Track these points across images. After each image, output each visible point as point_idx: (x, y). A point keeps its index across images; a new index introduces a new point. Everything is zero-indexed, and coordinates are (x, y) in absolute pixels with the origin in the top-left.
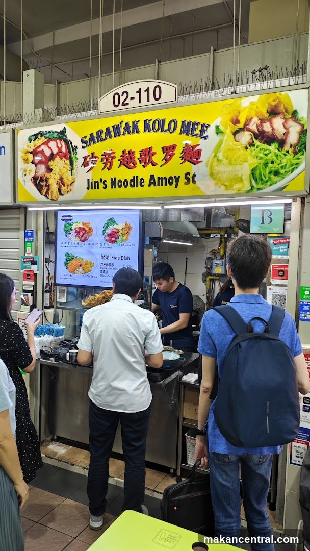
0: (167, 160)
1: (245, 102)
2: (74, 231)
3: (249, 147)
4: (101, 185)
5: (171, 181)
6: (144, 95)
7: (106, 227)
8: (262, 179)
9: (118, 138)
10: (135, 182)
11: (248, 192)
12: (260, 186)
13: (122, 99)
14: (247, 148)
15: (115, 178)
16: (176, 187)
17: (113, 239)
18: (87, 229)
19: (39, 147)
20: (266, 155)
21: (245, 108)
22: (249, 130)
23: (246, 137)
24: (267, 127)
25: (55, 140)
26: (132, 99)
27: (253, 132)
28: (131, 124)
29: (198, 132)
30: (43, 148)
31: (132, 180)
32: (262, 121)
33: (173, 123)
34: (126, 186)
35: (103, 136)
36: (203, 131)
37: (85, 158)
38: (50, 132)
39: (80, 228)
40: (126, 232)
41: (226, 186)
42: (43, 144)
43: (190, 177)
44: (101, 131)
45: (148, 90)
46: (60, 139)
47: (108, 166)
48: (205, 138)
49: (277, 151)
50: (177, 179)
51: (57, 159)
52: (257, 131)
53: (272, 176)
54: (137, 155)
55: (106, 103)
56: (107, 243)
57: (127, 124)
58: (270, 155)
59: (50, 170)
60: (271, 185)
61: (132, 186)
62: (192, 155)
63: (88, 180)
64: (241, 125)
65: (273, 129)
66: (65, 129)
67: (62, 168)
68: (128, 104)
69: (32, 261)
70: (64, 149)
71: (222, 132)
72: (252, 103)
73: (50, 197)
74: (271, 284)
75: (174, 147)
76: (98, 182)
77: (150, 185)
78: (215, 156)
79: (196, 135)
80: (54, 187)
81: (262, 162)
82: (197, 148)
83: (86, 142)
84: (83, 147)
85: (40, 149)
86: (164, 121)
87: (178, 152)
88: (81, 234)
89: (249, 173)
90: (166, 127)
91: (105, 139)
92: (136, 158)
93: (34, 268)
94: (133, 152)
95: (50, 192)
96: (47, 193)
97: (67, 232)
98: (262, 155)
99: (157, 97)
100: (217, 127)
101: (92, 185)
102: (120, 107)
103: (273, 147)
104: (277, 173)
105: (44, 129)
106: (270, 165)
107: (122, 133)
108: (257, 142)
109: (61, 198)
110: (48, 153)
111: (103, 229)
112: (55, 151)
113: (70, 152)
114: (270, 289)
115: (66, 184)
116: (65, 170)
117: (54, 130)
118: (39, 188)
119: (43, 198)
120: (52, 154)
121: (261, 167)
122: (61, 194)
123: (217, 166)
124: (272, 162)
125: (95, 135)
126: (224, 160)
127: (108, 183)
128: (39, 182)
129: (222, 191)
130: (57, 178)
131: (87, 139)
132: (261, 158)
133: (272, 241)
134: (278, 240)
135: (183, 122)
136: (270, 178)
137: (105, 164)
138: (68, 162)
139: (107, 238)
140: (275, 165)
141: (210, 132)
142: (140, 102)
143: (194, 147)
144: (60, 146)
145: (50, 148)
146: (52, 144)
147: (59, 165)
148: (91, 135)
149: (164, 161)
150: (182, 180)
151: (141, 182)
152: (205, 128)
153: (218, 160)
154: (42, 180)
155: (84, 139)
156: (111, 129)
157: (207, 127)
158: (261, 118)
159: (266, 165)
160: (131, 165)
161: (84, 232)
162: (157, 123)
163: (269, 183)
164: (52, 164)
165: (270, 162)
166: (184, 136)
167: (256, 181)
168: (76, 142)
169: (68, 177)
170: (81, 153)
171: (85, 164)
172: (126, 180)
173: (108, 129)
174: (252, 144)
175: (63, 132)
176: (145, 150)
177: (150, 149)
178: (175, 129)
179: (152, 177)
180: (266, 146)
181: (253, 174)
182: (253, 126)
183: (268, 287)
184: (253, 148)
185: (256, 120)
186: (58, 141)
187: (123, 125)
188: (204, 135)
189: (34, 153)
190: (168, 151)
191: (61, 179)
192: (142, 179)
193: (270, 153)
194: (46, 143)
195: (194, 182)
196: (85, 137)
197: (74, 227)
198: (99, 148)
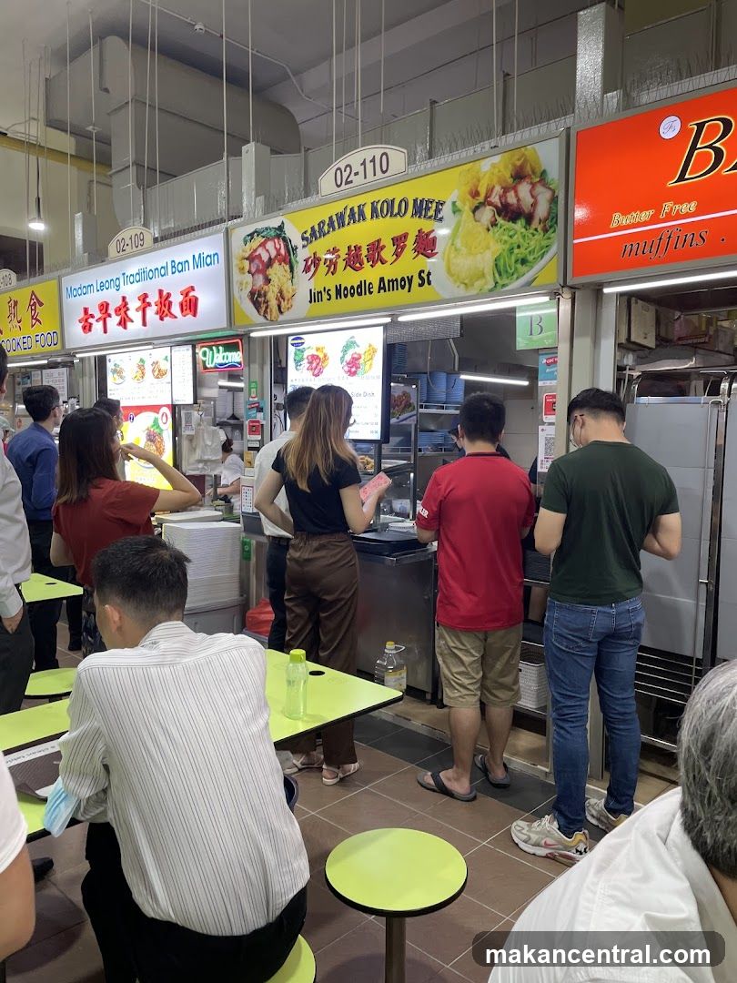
0: (397, 255)
1: (486, 165)
2: (306, 361)
3: (490, 227)
4: (325, 296)
5: (403, 283)
6: (369, 166)
7: (345, 351)
8: (507, 272)
9: (342, 229)
10: (362, 289)
11: (491, 290)
12: (505, 281)
13: (345, 175)
14: (488, 230)
15: (340, 285)
16: (409, 291)
17: (353, 369)
18: (321, 356)
19: (255, 250)
20: (511, 237)
21: (486, 173)
22: (490, 204)
23: (487, 213)
24: (511, 198)
25: (273, 239)
26: (356, 174)
27: (496, 207)
28: (356, 210)
29: (431, 213)
30: (260, 251)
31: (360, 286)
32: (506, 190)
33: (403, 203)
34: (352, 295)
35: (326, 228)
36: (438, 211)
37: (306, 261)
38: (267, 229)
39: (313, 356)
40: (370, 357)
41: (466, 284)
42: (260, 245)
43: (424, 275)
44: (323, 222)
45: (373, 160)
46: (278, 236)
47: (332, 269)
48: (441, 220)
49: (523, 230)
50: (410, 281)
51: (276, 265)
52: (500, 205)
53: (519, 266)
54: (364, 252)
55: (327, 183)
56: (346, 375)
57: (352, 209)
58: (516, 236)
59: (268, 281)
60: (517, 278)
61: (360, 294)
62: (426, 245)
63: (311, 290)
64: (481, 199)
65: (519, 200)
66: (283, 223)
67: (282, 278)
68: (351, 182)
69: (257, 407)
70: (283, 251)
71: (459, 211)
72: (493, 166)
73: (269, 317)
74: (544, 423)
75: (405, 236)
76: (321, 292)
77: (379, 292)
78: (453, 244)
79: (430, 217)
80: (273, 303)
81: (507, 246)
82: (431, 236)
83: (306, 239)
84: (304, 246)
85: (257, 253)
86: (393, 201)
87: (410, 242)
88: (314, 365)
89: (492, 264)
90: (396, 211)
91: (328, 232)
92: (363, 256)
93: (260, 416)
94: (360, 248)
95: (268, 310)
96: (266, 312)
97: (298, 363)
98: (506, 238)
99: (384, 169)
100: (454, 203)
101: (315, 297)
102: (343, 187)
103: (519, 225)
104: (524, 262)
105: (260, 226)
106: (516, 251)
107: (346, 223)
108: (500, 221)
109: (281, 318)
110: (265, 257)
111: (342, 355)
112: (273, 253)
113: (290, 255)
114: (543, 430)
115: (286, 298)
116: (285, 279)
117: (271, 226)
118: (257, 305)
119: (261, 319)
120: (270, 258)
121: (505, 254)
122: (281, 312)
123: (455, 257)
124: (519, 247)
125: (316, 228)
126: (463, 248)
127: (333, 293)
128: (257, 299)
129: (462, 292)
130: (276, 290)
131: (308, 235)
132: (506, 242)
133: (545, 361)
134: (551, 358)
135: (415, 201)
136: (516, 269)
137: (329, 267)
138: (287, 267)
139: (347, 369)
140: (522, 250)
141: (446, 211)
142: (365, 178)
143: (428, 235)
144: (278, 247)
145: (267, 251)
146: (270, 245)
147: (278, 272)
148: (313, 228)
149: (395, 256)
150: (416, 281)
151: (369, 289)
152: (440, 207)
153: (456, 250)
154: (259, 295)
155: (305, 236)
156: (335, 218)
157: (442, 204)
158: (504, 185)
159: (511, 250)
160: (358, 265)
161: (318, 361)
162: (385, 204)
163: (515, 276)
164: (271, 272)
165: (515, 246)
166: (416, 219)
167: (500, 275)
168: (296, 240)
169: (287, 288)
170: (303, 254)
171: (307, 269)
172: (352, 287)
173: (331, 218)
174: (494, 224)
175: (281, 228)
176: (373, 244)
177: (379, 241)
178: (405, 212)
179: (382, 280)
180: (511, 224)
181: (496, 265)
182: (495, 199)
183: (540, 427)
184: (496, 229)
185: (498, 189)
186: (276, 240)
187: (348, 212)
188: (439, 216)
189: (251, 259)
190: (399, 241)
191: (281, 292)
192: (370, 284)
193: (516, 233)
194: (263, 245)
195: (429, 283)
196: (305, 232)
197: (306, 354)
198: (321, 247)
